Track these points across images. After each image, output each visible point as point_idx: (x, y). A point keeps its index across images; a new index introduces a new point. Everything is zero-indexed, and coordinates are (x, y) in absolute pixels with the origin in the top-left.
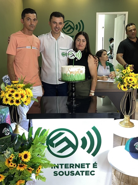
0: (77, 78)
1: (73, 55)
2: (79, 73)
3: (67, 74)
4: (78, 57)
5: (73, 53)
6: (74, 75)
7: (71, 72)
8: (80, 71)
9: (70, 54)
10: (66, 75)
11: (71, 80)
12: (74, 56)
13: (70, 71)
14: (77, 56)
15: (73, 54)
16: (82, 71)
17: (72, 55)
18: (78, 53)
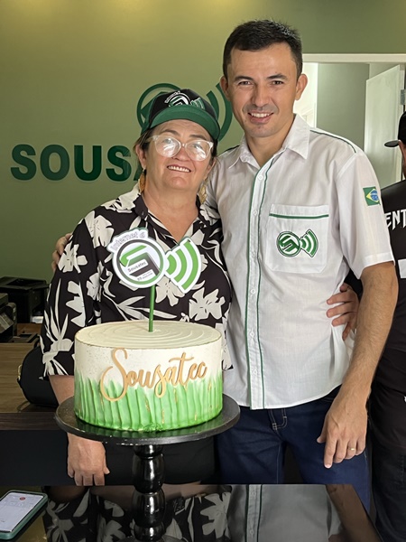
0: (166, 410)
1: (151, 266)
2: (179, 379)
3: (106, 383)
4: (178, 279)
5: (149, 250)
6: (147, 391)
7: (130, 377)
8: (187, 366)
9: (130, 258)
10: (99, 390)
11: (131, 425)
12: (157, 272)
13: (122, 370)
14: (171, 271)
15: (146, 257)
16: (198, 370)
17: (144, 263)
18: (179, 253)
